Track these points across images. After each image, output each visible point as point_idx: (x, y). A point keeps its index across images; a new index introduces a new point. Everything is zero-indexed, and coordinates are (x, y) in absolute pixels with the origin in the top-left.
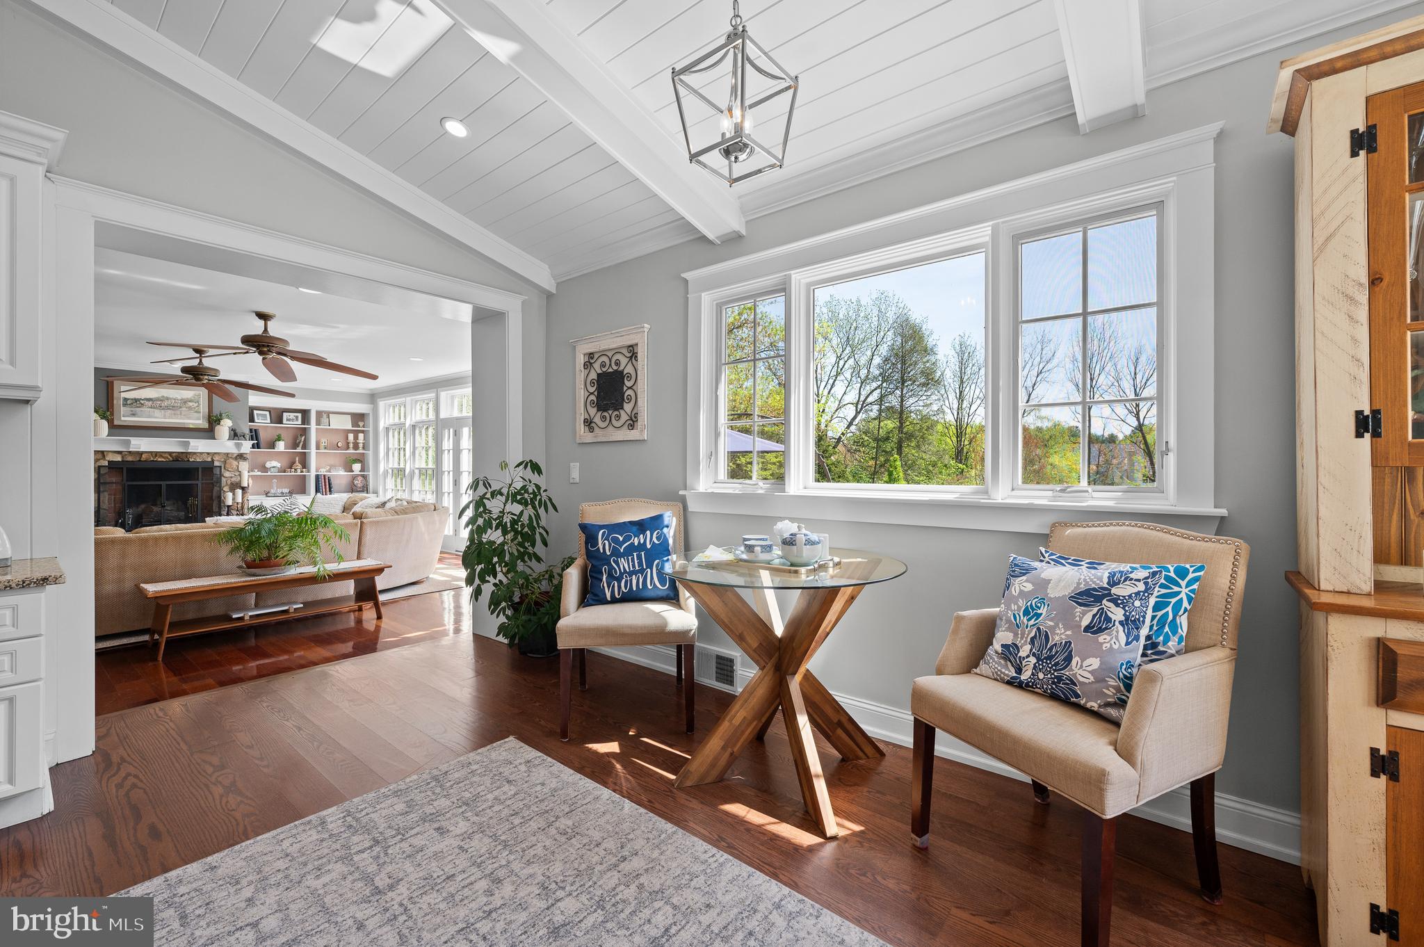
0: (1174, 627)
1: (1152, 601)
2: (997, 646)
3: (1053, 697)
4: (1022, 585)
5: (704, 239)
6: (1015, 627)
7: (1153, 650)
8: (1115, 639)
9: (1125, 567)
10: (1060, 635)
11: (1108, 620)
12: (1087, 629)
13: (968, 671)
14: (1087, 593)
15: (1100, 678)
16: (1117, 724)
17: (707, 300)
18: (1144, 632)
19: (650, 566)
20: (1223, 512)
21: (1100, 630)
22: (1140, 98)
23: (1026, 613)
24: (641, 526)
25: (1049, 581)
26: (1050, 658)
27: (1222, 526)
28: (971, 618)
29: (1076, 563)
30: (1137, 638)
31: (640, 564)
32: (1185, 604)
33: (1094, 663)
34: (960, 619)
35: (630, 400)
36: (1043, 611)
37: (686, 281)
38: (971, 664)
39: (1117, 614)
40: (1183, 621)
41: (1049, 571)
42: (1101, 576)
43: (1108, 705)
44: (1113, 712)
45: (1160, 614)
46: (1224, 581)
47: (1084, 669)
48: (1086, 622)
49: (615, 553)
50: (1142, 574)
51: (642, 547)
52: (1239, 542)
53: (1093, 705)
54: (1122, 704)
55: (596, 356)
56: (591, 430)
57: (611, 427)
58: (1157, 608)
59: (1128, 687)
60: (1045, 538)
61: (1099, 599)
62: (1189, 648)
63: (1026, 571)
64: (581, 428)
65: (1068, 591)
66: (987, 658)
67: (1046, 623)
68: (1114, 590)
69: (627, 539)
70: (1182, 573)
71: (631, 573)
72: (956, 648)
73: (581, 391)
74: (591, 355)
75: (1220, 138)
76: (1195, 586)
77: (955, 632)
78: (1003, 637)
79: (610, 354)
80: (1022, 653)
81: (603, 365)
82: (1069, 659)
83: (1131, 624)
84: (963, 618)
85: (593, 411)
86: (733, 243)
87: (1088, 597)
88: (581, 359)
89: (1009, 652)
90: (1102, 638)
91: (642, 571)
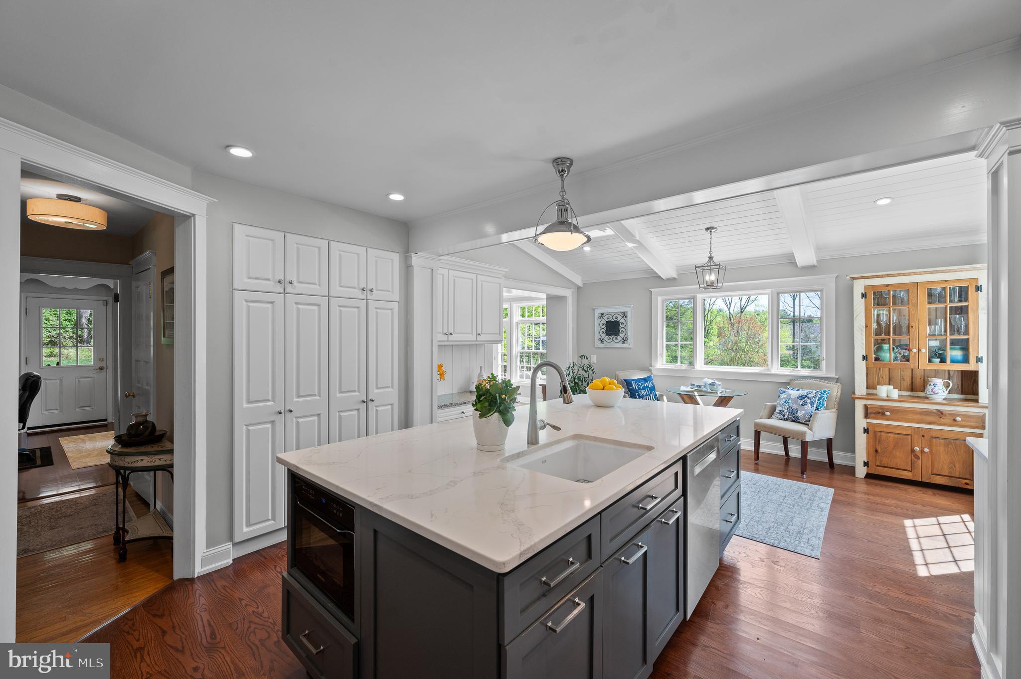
0: (823, 405)
1: (817, 398)
2: (777, 411)
3: (793, 421)
4: (783, 396)
5: (659, 277)
6: (782, 406)
7: (817, 409)
8: (808, 407)
9: (811, 391)
10: (794, 407)
11: (806, 402)
12: (801, 405)
13: (769, 418)
14: (801, 396)
15: (804, 415)
16: (808, 425)
17: (660, 299)
18: (815, 405)
19: (651, 393)
20: (837, 377)
21: (805, 405)
22: (815, 263)
23: (785, 402)
24: (645, 380)
25: (791, 394)
26: (792, 412)
27: (837, 380)
28: (769, 405)
29: (798, 390)
30: (813, 406)
31: (648, 392)
32: (826, 399)
33: (803, 412)
34: (766, 405)
35: (622, 332)
36: (790, 401)
37: (651, 291)
38: (770, 416)
39: (809, 401)
40: (825, 403)
41: (790, 392)
42: (805, 393)
43: (807, 421)
44: (808, 423)
45: (819, 402)
46: (835, 394)
47: (801, 414)
48: (801, 404)
49: (639, 389)
50: (814, 392)
51: (647, 387)
52: (839, 384)
53: (803, 421)
54: (809, 421)
55: (605, 314)
56: (603, 343)
57: (613, 342)
58: (818, 400)
59: (811, 417)
60: (788, 384)
61: (804, 398)
62: (826, 408)
63: (784, 392)
64: (597, 342)
65: (796, 397)
66: (774, 414)
67: (790, 404)
68: (808, 396)
69: (642, 384)
70: (825, 392)
71: (646, 395)
72: (766, 412)
73: (598, 327)
74: (602, 314)
75: (837, 277)
76: (828, 395)
77: (765, 408)
78: (778, 409)
79: (613, 314)
80: (785, 412)
81: (609, 318)
82: (797, 412)
83: (812, 403)
84: (767, 405)
85: (603, 336)
86: (672, 281)
87: (802, 397)
88: (597, 315)
89: (781, 412)
90: (805, 406)
91: (649, 395)
